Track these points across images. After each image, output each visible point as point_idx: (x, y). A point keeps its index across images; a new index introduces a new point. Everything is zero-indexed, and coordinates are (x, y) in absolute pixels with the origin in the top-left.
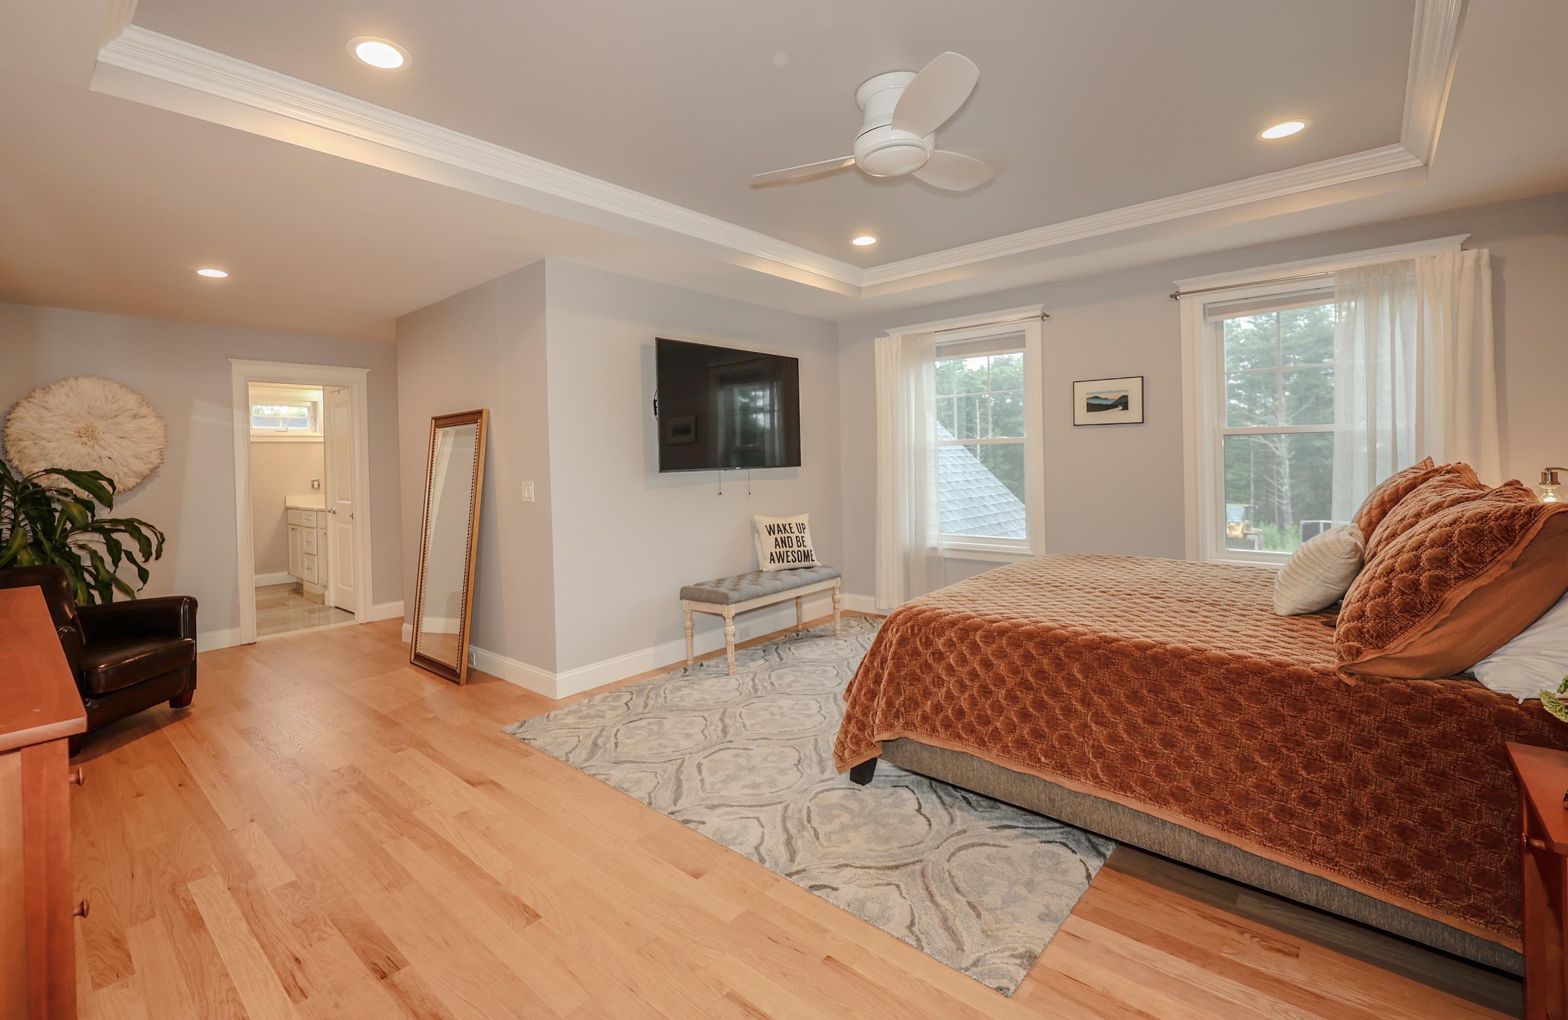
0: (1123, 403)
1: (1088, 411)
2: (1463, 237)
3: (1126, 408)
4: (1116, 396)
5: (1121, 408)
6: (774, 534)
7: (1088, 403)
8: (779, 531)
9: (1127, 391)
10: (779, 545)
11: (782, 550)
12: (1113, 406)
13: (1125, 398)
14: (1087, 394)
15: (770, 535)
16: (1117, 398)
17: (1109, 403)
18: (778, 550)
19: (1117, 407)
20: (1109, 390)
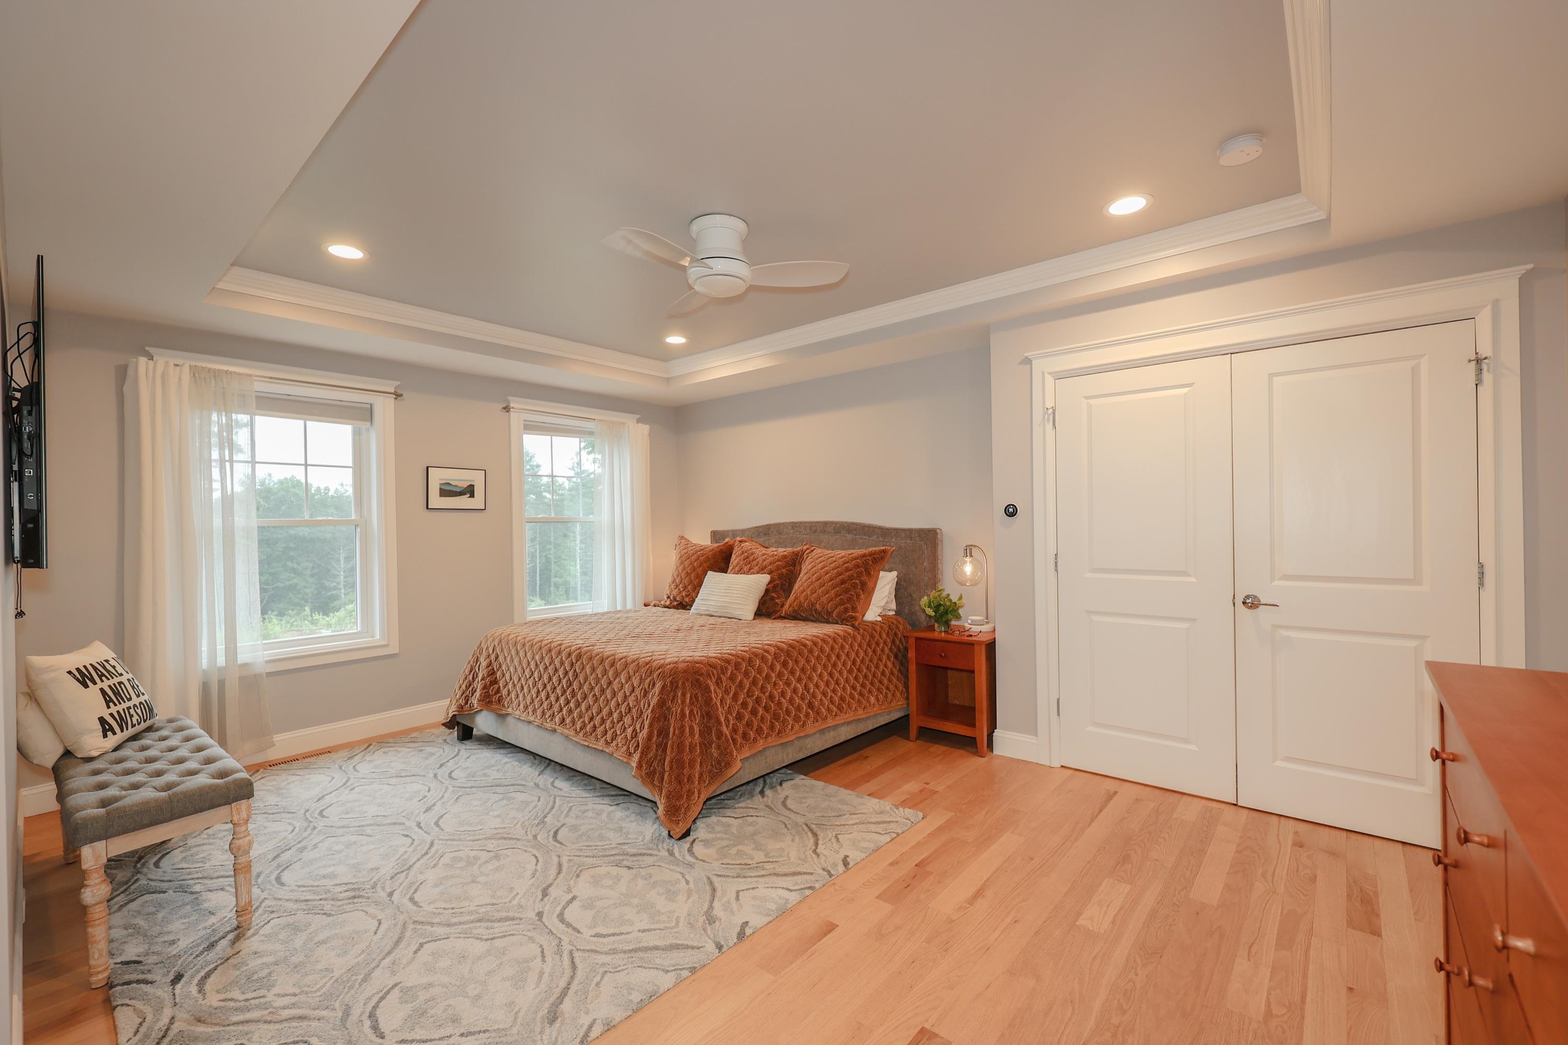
0: (470, 491)
1: (440, 496)
2: (638, 416)
3: (472, 495)
4: (465, 485)
5: (469, 495)
6: (95, 683)
7: (440, 489)
8: (101, 676)
9: (473, 481)
10: (111, 700)
11: (120, 708)
12: (461, 493)
13: (472, 486)
14: (440, 479)
15: (86, 686)
16: (465, 486)
17: (458, 490)
18: (113, 709)
19: (465, 494)
20: (460, 478)
